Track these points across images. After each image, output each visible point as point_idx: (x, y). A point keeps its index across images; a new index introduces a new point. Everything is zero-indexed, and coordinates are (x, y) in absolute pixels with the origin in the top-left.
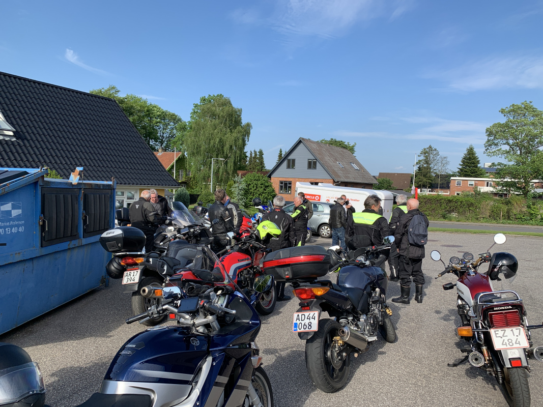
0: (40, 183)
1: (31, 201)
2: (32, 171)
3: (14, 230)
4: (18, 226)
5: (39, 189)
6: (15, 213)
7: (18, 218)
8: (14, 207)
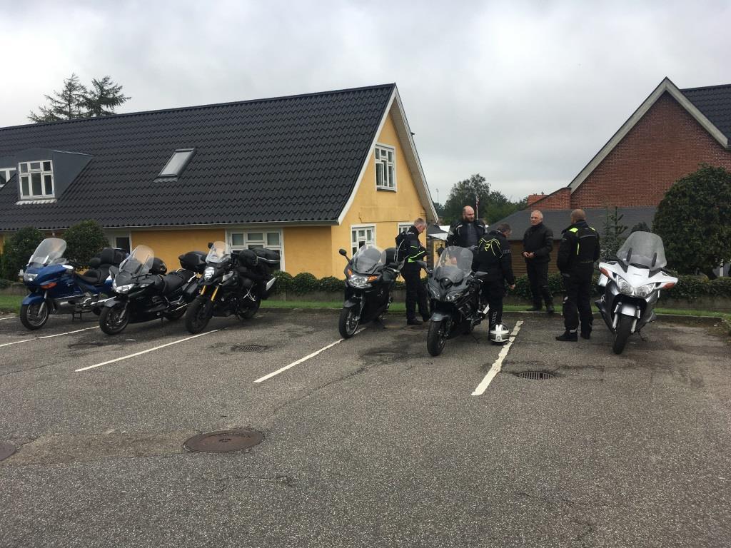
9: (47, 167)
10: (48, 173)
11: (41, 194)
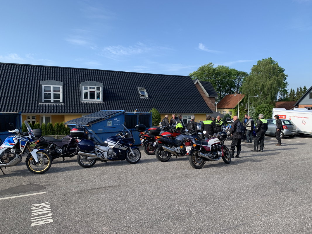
0: (124, 114)
1: (123, 118)
2: (122, 111)
3: (117, 124)
4: (119, 124)
5: (124, 115)
6: (118, 121)
7: (118, 122)
8: (117, 119)
9: (98, 89)
10: (98, 91)
11: (94, 99)
